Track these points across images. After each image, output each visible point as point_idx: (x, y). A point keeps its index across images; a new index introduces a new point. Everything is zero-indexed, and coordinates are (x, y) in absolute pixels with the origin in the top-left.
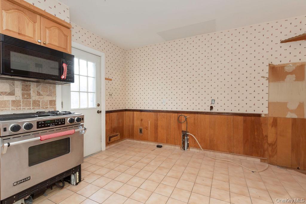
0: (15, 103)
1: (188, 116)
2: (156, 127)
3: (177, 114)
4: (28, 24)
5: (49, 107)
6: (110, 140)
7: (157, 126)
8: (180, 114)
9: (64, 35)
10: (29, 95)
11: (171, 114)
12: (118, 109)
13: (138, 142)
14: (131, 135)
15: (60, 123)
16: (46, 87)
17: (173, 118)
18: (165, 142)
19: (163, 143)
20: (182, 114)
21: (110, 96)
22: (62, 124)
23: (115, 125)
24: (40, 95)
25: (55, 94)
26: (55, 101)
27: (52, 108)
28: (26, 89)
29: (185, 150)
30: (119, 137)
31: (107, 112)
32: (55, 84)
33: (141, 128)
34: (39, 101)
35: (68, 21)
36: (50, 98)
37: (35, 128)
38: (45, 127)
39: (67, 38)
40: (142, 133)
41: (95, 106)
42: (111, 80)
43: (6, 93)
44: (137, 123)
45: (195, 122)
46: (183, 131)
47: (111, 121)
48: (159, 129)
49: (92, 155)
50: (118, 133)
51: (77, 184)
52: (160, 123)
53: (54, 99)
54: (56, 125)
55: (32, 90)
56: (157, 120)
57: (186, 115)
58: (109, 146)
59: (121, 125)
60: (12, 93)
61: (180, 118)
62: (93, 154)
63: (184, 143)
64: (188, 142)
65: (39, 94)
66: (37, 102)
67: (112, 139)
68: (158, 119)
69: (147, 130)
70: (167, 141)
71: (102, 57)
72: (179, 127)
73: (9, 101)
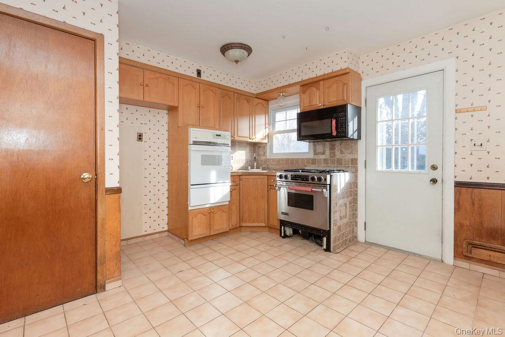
0: (326, 161)
4: (314, 95)
5: (350, 166)
6: (470, 252)
9: (344, 84)
10: (334, 154)
15: (305, 179)
16: (347, 145)
25: (357, 152)
26: (356, 160)
27: (353, 167)
28: (332, 148)
31: (463, 185)
34: (342, 160)
35: (345, 66)
36: (351, 156)
37: (290, 179)
38: (295, 180)
39: (346, 86)
47: (480, 208)
53: (356, 157)
54: (302, 180)
55: (336, 148)
65: (342, 152)
73: (322, 159)
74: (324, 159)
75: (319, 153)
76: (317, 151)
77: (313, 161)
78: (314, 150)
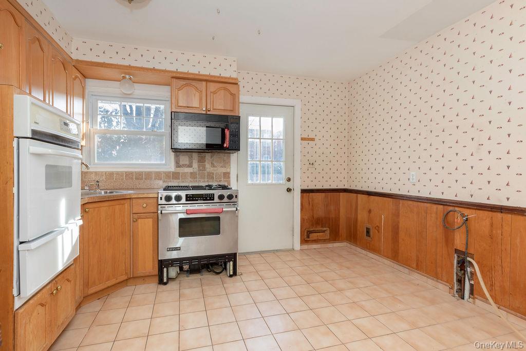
0: (193, 175)
1: (471, 214)
2: (396, 230)
3: (442, 206)
4: (195, 95)
5: (222, 180)
6: (308, 237)
7: (398, 228)
8: (451, 208)
9: (231, 94)
10: (204, 167)
11: (428, 205)
12: (326, 187)
13: (364, 252)
14: (352, 236)
15: (208, 198)
16: (219, 158)
17: (434, 215)
18: (414, 265)
19: (409, 266)
20: (457, 209)
21: (311, 166)
22: (210, 200)
23: (320, 212)
24: (214, 166)
25: (230, 165)
26: (229, 173)
27: (225, 181)
28: (202, 160)
29: (463, 298)
30: (329, 235)
31: (303, 191)
32: (230, 153)
33: (369, 226)
34: (213, 174)
35: (234, 75)
36: (224, 170)
37: (183, 201)
38: (193, 200)
39: (234, 97)
40: (370, 236)
41: (283, 181)
42: (313, 140)
43: (186, 165)
44: (362, 216)
45: (494, 232)
46: (457, 251)
47: (312, 206)
48: (402, 235)
49: (276, 250)
50: (325, 229)
51: (231, 276)
52: (403, 223)
53: (228, 170)
54: (204, 200)
55: (207, 161)
56: (397, 215)
57: (466, 212)
58: (307, 246)
59: (334, 216)
60: (190, 166)
61: (450, 218)
62: (280, 250)
63: (461, 281)
64: (472, 282)
66: (211, 175)
67: (314, 236)
68: (399, 213)
69: (379, 232)
70: (417, 264)
71: (296, 108)
72: (448, 238)
73: (188, 173)
74: (191, 173)
75: (184, 166)
76: (181, 163)
77: (175, 175)
78: (177, 162)
